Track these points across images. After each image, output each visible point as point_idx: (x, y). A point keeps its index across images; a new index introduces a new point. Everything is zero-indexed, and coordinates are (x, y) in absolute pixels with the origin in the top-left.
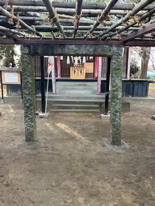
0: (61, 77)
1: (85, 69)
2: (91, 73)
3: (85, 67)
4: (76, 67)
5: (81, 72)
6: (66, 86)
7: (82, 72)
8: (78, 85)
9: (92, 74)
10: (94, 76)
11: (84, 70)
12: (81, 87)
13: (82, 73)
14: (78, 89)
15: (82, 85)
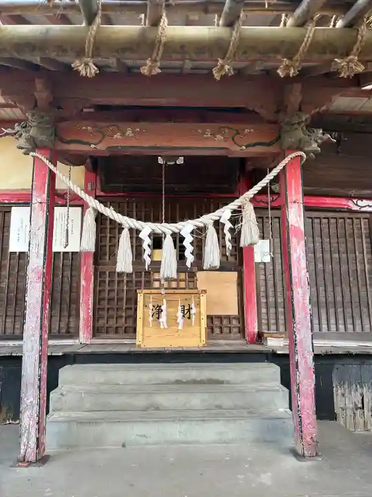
0: (94, 336)
1: (203, 299)
2: (229, 318)
3: (205, 291)
4: (163, 291)
5: (187, 312)
6: (117, 390)
7: (193, 311)
8: (178, 382)
9: (234, 322)
10: (242, 330)
11: (198, 305)
12: (197, 400)
13: (193, 317)
14: (182, 416)
15: (195, 382)
